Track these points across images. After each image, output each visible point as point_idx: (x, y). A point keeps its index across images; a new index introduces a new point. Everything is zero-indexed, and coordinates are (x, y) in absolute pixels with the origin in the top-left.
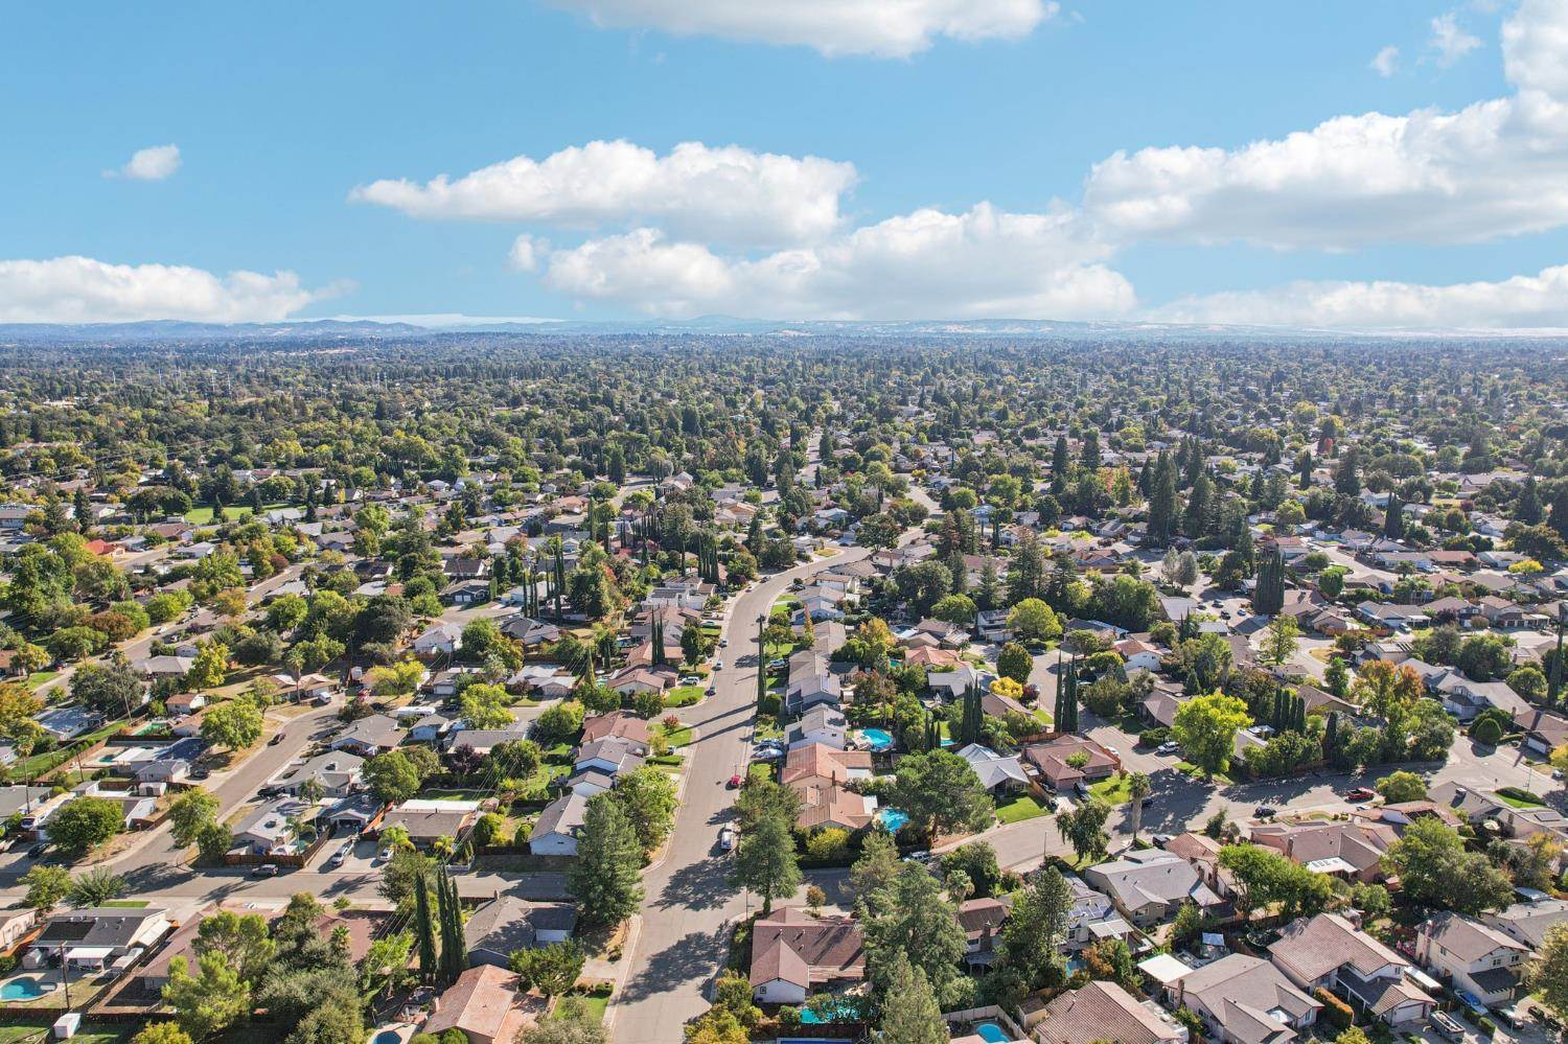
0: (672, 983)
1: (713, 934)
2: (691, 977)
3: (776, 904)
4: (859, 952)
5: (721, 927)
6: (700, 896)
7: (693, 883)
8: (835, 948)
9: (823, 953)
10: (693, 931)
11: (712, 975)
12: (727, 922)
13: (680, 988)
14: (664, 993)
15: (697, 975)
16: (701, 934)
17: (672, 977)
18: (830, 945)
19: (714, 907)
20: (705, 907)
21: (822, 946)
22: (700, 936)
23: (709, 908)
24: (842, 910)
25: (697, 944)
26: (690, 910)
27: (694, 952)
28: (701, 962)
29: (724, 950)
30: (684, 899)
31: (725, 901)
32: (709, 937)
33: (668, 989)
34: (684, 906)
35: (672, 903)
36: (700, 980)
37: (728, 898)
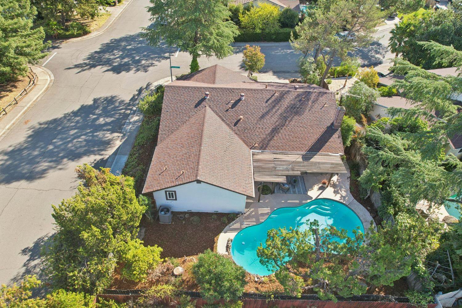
2: (76, 157)
3: (204, 62)
4: (330, 131)
5: (140, 91)
6: (126, 60)
7: (124, 49)
8: (295, 122)
9: (275, 131)
10: (105, 94)
12: (148, 85)
16: (112, 98)
18: (284, 119)
19: (138, 70)
20: (128, 70)
21: (272, 121)
22: (111, 100)
23: (132, 72)
24: (279, 77)
25: (104, 109)
26: (111, 73)
27: (96, 119)
28: (100, 134)
29: (136, 118)
30: (108, 62)
31: (152, 65)
32: (121, 102)
33: (31, 177)
34: (105, 68)
35: (94, 66)
37: (156, 63)
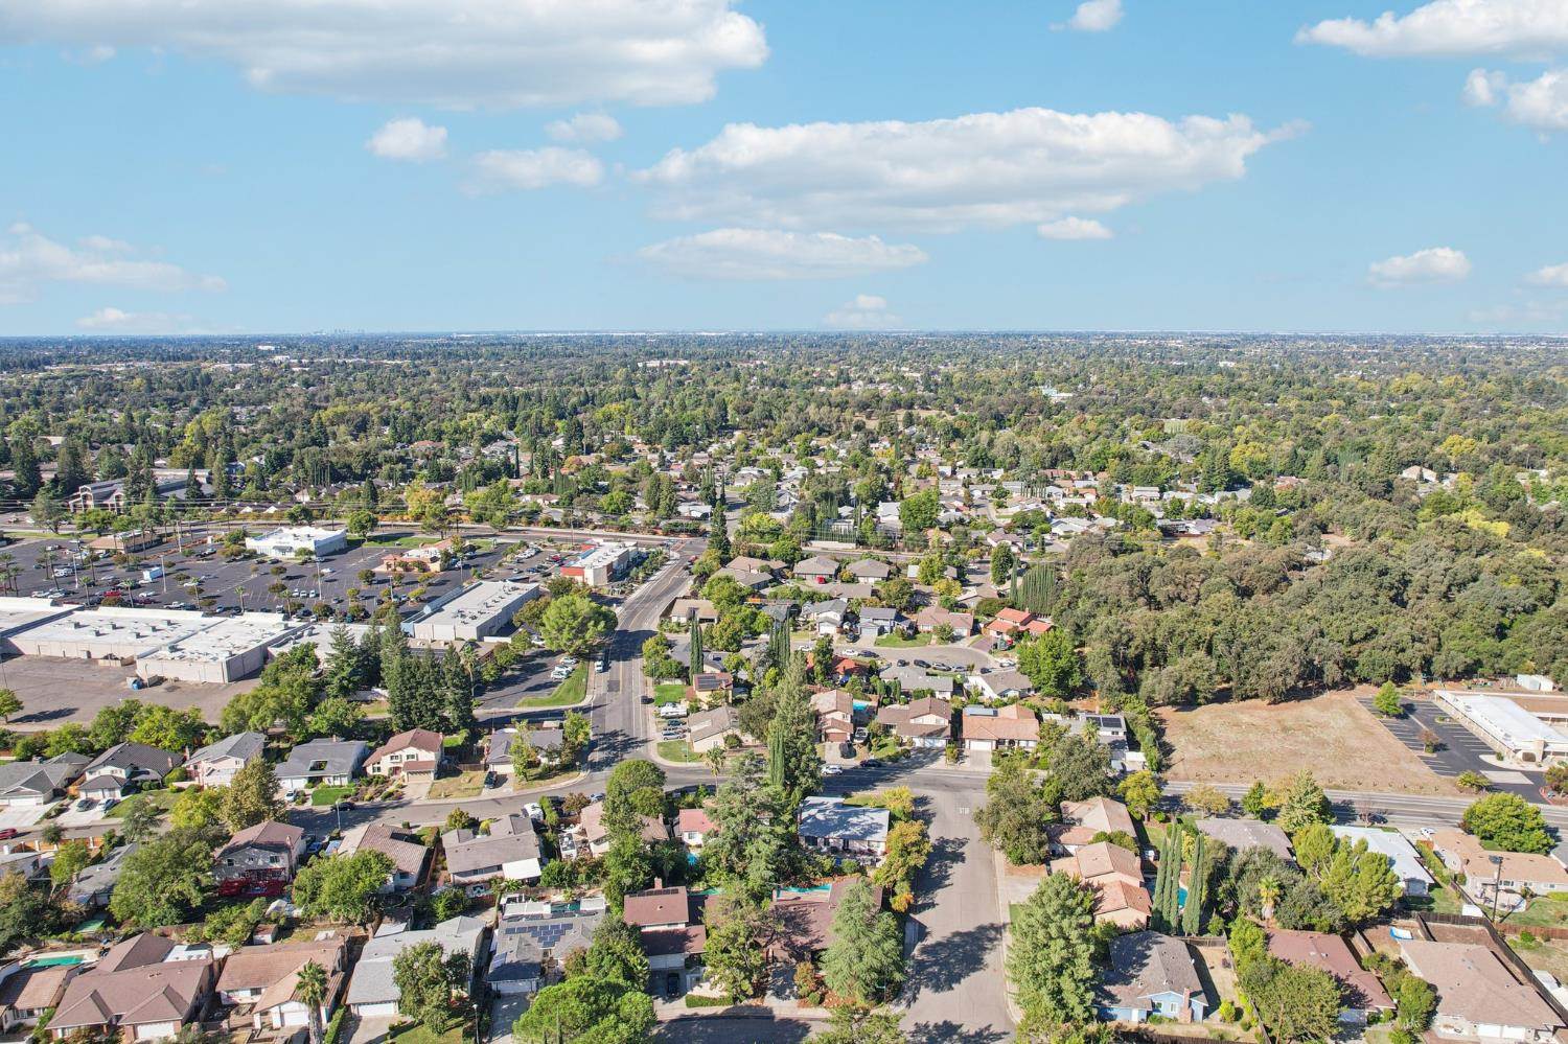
0: (957, 939)
1: (923, 989)
2: (939, 944)
5: (915, 999)
10: (945, 995)
11: (919, 946)
12: (909, 1005)
13: (948, 934)
14: (961, 930)
15: (933, 946)
16: (936, 991)
17: (958, 946)
19: (926, 1026)
22: (937, 988)
23: (932, 1024)
25: (939, 980)
27: (940, 970)
28: (931, 959)
32: (927, 986)
36: (930, 941)
